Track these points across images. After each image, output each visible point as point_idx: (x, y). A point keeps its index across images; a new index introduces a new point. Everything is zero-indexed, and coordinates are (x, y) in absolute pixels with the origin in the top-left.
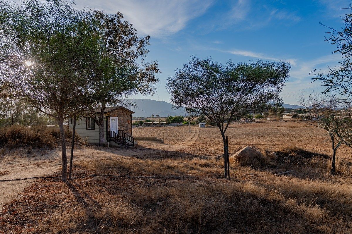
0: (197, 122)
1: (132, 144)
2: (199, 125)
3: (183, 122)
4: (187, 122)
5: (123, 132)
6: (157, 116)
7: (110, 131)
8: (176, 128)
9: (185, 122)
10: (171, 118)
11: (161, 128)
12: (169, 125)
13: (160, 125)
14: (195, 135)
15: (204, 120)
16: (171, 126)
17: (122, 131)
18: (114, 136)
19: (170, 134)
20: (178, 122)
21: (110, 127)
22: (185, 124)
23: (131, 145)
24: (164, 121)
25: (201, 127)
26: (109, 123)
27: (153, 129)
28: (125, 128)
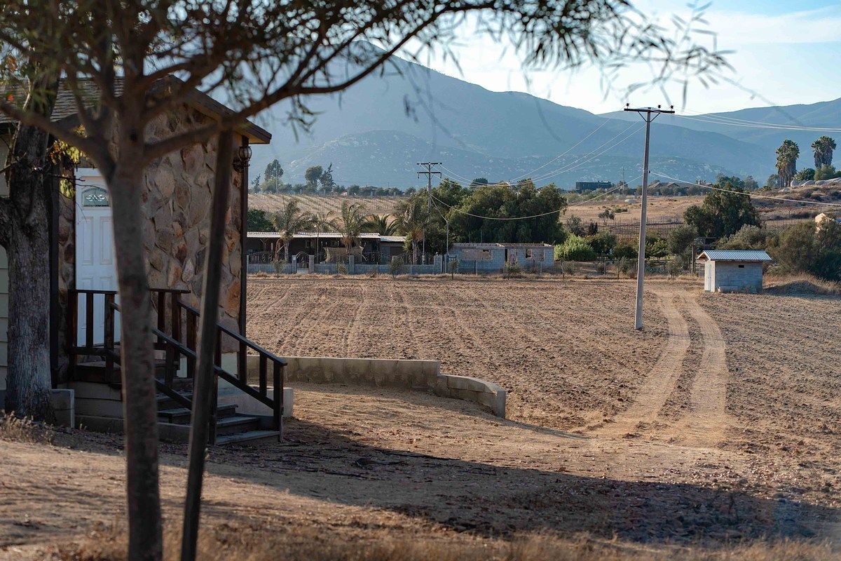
0: (682, 242)
1: (268, 411)
2: (710, 268)
3: (561, 240)
4: (594, 244)
5: (177, 305)
6: (314, 174)
7: (73, 293)
8: (499, 289)
9: (574, 242)
10: (451, 196)
11: (363, 284)
12: (438, 257)
13: (357, 261)
14: (693, 361)
15: (746, 229)
16: (453, 269)
17: (176, 294)
18: (109, 333)
19: (468, 340)
20: (513, 238)
21: (71, 252)
22: (576, 256)
23: (257, 423)
24: (381, 227)
25: (726, 285)
26: (63, 224)
27: (296, 295)
28: (190, 266)
